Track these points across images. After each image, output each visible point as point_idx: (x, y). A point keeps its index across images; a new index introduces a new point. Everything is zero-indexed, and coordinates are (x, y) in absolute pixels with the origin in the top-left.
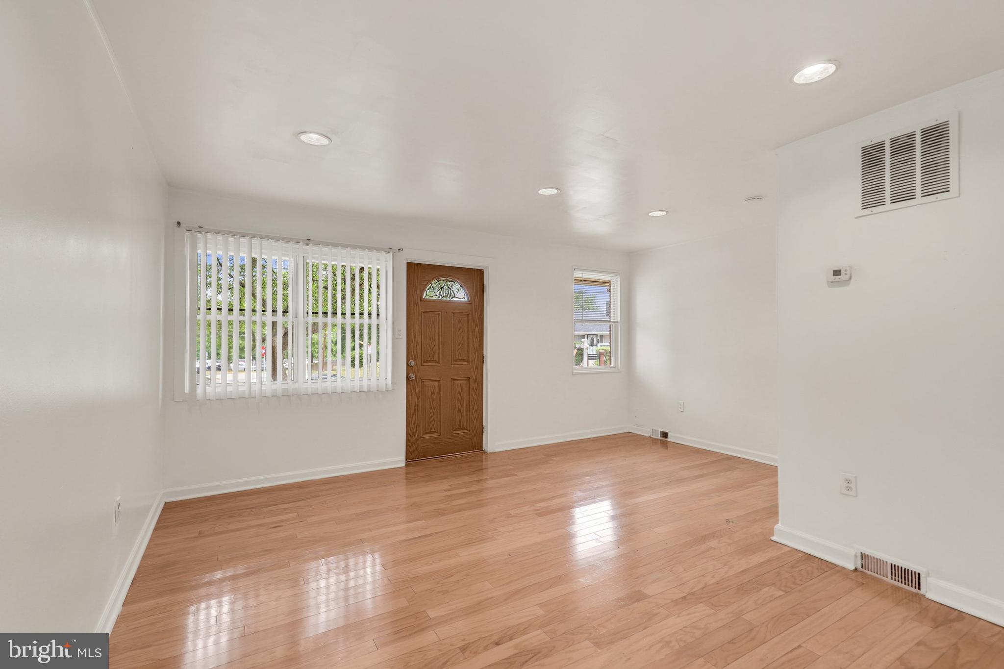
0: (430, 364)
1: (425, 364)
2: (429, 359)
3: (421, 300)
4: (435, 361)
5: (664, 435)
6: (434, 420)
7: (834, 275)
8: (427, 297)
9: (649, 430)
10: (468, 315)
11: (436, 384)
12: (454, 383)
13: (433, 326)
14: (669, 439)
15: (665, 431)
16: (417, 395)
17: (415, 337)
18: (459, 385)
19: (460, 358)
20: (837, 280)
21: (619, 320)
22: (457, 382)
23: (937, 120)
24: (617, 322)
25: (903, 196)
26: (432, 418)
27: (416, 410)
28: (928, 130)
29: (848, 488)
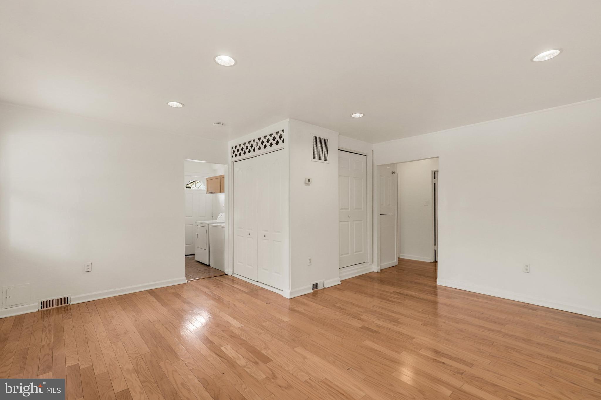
5: (65, 300)
7: (308, 181)
14: (70, 303)
20: (309, 183)
25: (321, 159)
28: (325, 140)
29: (310, 262)
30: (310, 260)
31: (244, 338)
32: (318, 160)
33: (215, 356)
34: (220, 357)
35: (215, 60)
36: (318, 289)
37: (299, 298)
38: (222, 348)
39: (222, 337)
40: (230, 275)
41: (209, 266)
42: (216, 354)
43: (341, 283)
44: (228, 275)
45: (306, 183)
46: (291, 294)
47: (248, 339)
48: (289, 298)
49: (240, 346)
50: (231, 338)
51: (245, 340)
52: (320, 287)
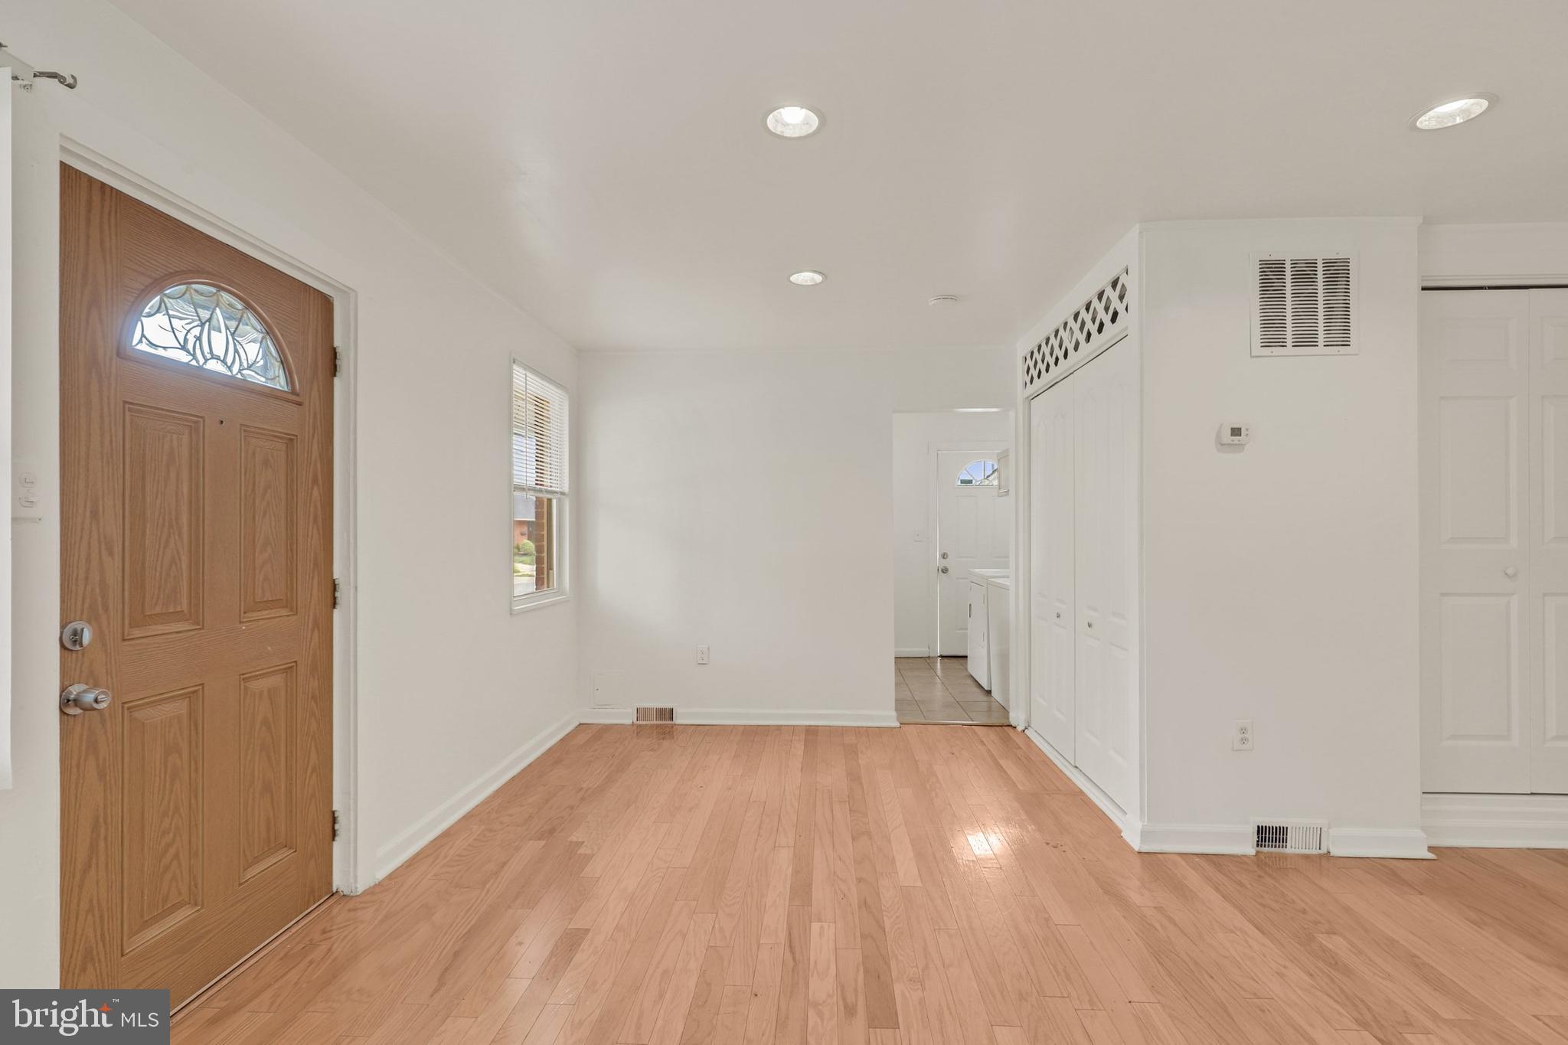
0: (160, 629)
1: (137, 633)
2: (158, 610)
3: (118, 354)
4: (178, 616)
5: (669, 714)
6: (177, 856)
7: (1232, 435)
8: (144, 347)
9: (630, 710)
10: (290, 441)
11: (180, 708)
12: (246, 688)
13: (173, 475)
14: (678, 720)
15: (667, 705)
16: (102, 775)
17: (95, 514)
18: (266, 693)
19: (268, 596)
20: (1236, 442)
21: (566, 489)
22: (255, 685)
23: (1338, 254)
24: (563, 494)
25: (1306, 340)
26: (172, 851)
27: (102, 844)
28: (1329, 264)
29: (1244, 741)
30: (1243, 731)
31: (887, 923)
32: (1289, 349)
33: (782, 936)
34: (791, 946)
35: (767, 127)
36: (1289, 850)
37: (1178, 859)
38: (815, 927)
39: (842, 896)
40: (1020, 728)
41: (989, 692)
42: (790, 934)
43: (1431, 856)
44: (1015, 727)
45: (1222, 445)
46: (1145, 835)
47: (899, 928)
48: (1137, 848)
49: (859, 939)
50: (859, 907)
51: (886, 930)
52: (1294, 846)
